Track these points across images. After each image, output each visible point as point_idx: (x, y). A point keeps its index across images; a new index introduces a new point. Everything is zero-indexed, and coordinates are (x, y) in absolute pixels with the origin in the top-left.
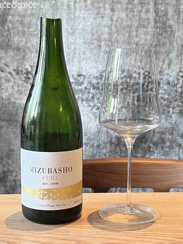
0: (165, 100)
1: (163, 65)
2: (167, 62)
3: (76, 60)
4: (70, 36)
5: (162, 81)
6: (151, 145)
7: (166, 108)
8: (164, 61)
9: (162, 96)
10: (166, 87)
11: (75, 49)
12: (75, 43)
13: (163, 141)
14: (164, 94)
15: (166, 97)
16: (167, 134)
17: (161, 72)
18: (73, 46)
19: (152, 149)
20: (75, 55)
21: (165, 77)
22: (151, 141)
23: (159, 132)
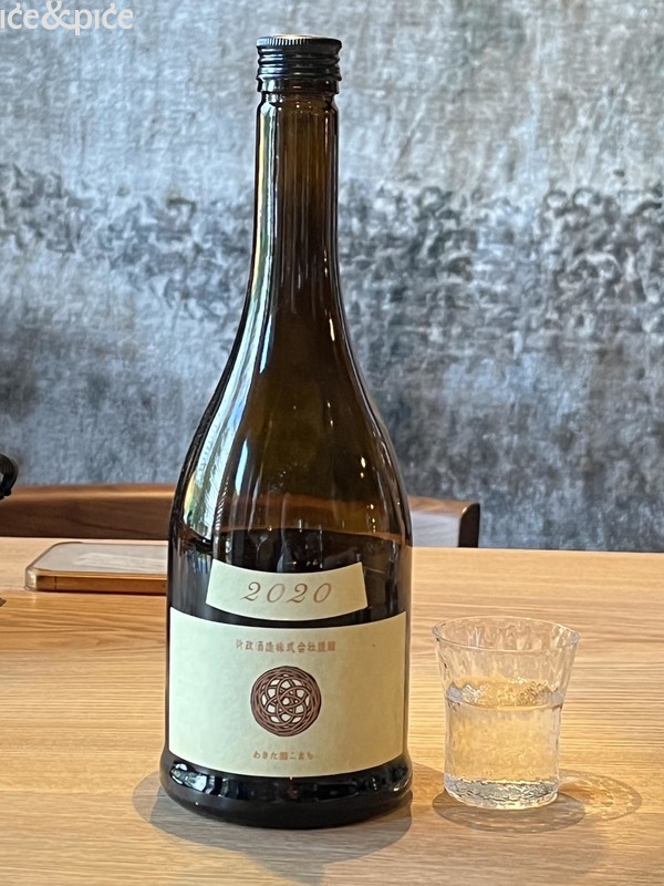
0: (494, 298)
1: (487, 167)
2: (502, 155)
3: (161, 143)
4: (141, 57)
5: (482, 229)
6: (442, 469)
7: (498, 332)
8: (490, 151)
9: (485, 284)
10: (497, 251)
11: (158, 102)
12: (157, 83)
13: (488, 455)
14: (492, 278)
15: (499, 287)
16: (504, 431)
17: (478, 194)
18: (149, 94)
19: (444, 487)
20: (157, 127)
21: (496, 214)
22: (442, 456)
23: (472, 422)
